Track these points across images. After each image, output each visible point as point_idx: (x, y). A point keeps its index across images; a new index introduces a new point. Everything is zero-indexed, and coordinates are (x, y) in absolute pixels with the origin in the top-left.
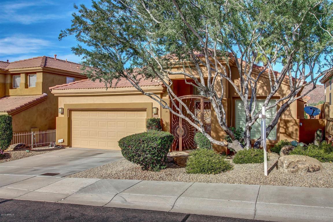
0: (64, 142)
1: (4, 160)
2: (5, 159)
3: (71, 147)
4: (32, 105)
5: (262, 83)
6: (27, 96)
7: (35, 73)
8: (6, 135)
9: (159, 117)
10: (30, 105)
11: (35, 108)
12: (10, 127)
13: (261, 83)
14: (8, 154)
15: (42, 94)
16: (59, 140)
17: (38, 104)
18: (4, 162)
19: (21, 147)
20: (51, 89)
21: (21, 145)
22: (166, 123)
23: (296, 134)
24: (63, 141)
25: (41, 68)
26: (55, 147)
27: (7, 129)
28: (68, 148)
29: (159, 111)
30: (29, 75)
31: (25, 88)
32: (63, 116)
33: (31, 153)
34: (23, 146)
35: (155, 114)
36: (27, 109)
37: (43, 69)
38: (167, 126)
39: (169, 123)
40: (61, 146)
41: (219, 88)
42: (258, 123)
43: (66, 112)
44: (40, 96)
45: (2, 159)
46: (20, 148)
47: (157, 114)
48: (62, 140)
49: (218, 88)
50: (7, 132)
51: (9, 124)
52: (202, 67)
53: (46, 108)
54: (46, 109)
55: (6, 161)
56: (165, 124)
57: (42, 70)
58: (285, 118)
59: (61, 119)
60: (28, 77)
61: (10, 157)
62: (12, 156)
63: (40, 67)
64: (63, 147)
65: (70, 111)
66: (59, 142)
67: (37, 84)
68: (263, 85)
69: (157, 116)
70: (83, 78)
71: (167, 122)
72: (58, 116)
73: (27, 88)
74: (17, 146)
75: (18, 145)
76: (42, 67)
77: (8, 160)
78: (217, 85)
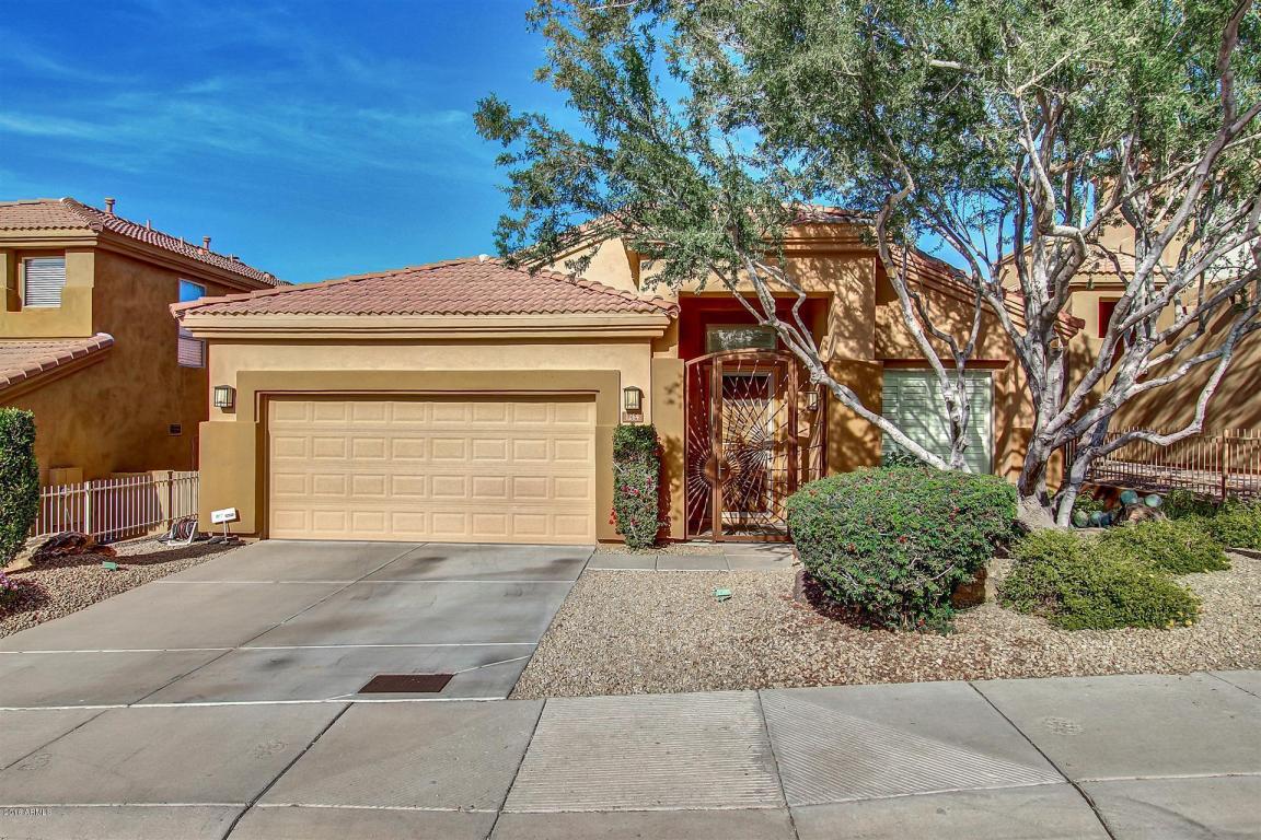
0: (238, 519)
1: (22, 617)
2: (24, 610)
3: (268, 538)
4: (55, 374)
5: (958, 318)
6: (17, 343)
7: (60, 252)
8: (14, 500)
9: (647, 422)
10: (47, 378)
11: (65, 389)
12: (29, 463)
13: (954, 319)
14: (25, 583)
15: (94, 334)
16: (214, 514)
17: (77, 376)
18: (26, 626)
19: (65, 550)
20: (182, 313)
21: (65, 542)
22: (669, 441)
23: (1054, 470)
24: (234, 517)
25: (90, 232)
26: (196, 540)
27: (19, 473)
28: (257, 542)
29: (646, 402)
30: (26, 261)
31: (8, 309)
32: (232, 418)
33: (126, 575)
34: (77, 545)
35: (630, 411)
36: (34, 391)
37: (99, 239)
38: (670, 453)
39: (678, 440)
40: (229, 534)
41: (851, 328)
42: (934, 440)
43: (246, 402)
44: (84, 341)
45: (12, 612)
46: (64, 555)
47: (639, 411)
48: (232, 511)
49: (848, 330)
50: (19, 483)
51: (25, 449)
52: (795, 259)
53: (108, 391)
54: (105, 395)
55: (35, 618)
56: (665, 445)
57: (95, 243)
58: (1021, 424)
59: (222, 431)
60: (21, 266)
61: (46, 598)
62: (52, 592)
63: (87, 228)
64: (235, 540)
65: (265, 398)
66: (215, 520)
67: (68, 296)
68: (960, 326)
69: (638, 416)
70: (234, 289)
71: (672, 436)
72: (206, 418)
73: (18, 309)
74: (47, 544)
75: (52, 540)
76: (95, 231)
77: (42, 613)
78: (845, 318)
